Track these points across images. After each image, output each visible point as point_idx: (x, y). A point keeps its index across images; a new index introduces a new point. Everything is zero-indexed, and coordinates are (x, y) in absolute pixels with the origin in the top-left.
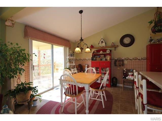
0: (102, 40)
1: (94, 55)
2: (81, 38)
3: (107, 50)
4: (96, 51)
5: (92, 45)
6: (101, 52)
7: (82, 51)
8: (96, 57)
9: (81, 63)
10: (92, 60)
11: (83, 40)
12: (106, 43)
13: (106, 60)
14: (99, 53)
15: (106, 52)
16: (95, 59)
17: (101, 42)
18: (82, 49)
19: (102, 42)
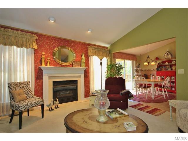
0: (168, 52)
1: (159, 66)
2: (148, 56)
3: (173, 61)
4: (161, 62)
5: (157, 58)
6: (167, 63)
7: (148, 64)
8: (161, 67)
9: (146, 73)
10: (157, 70)
11: (149, 57)
12: (171, 55)
13: (171, 70)
14: (164, 64)
15: (172, 62)
16: (160, 69)
17: (166, 54)
18: (148, 63)
19: (168, 54)
